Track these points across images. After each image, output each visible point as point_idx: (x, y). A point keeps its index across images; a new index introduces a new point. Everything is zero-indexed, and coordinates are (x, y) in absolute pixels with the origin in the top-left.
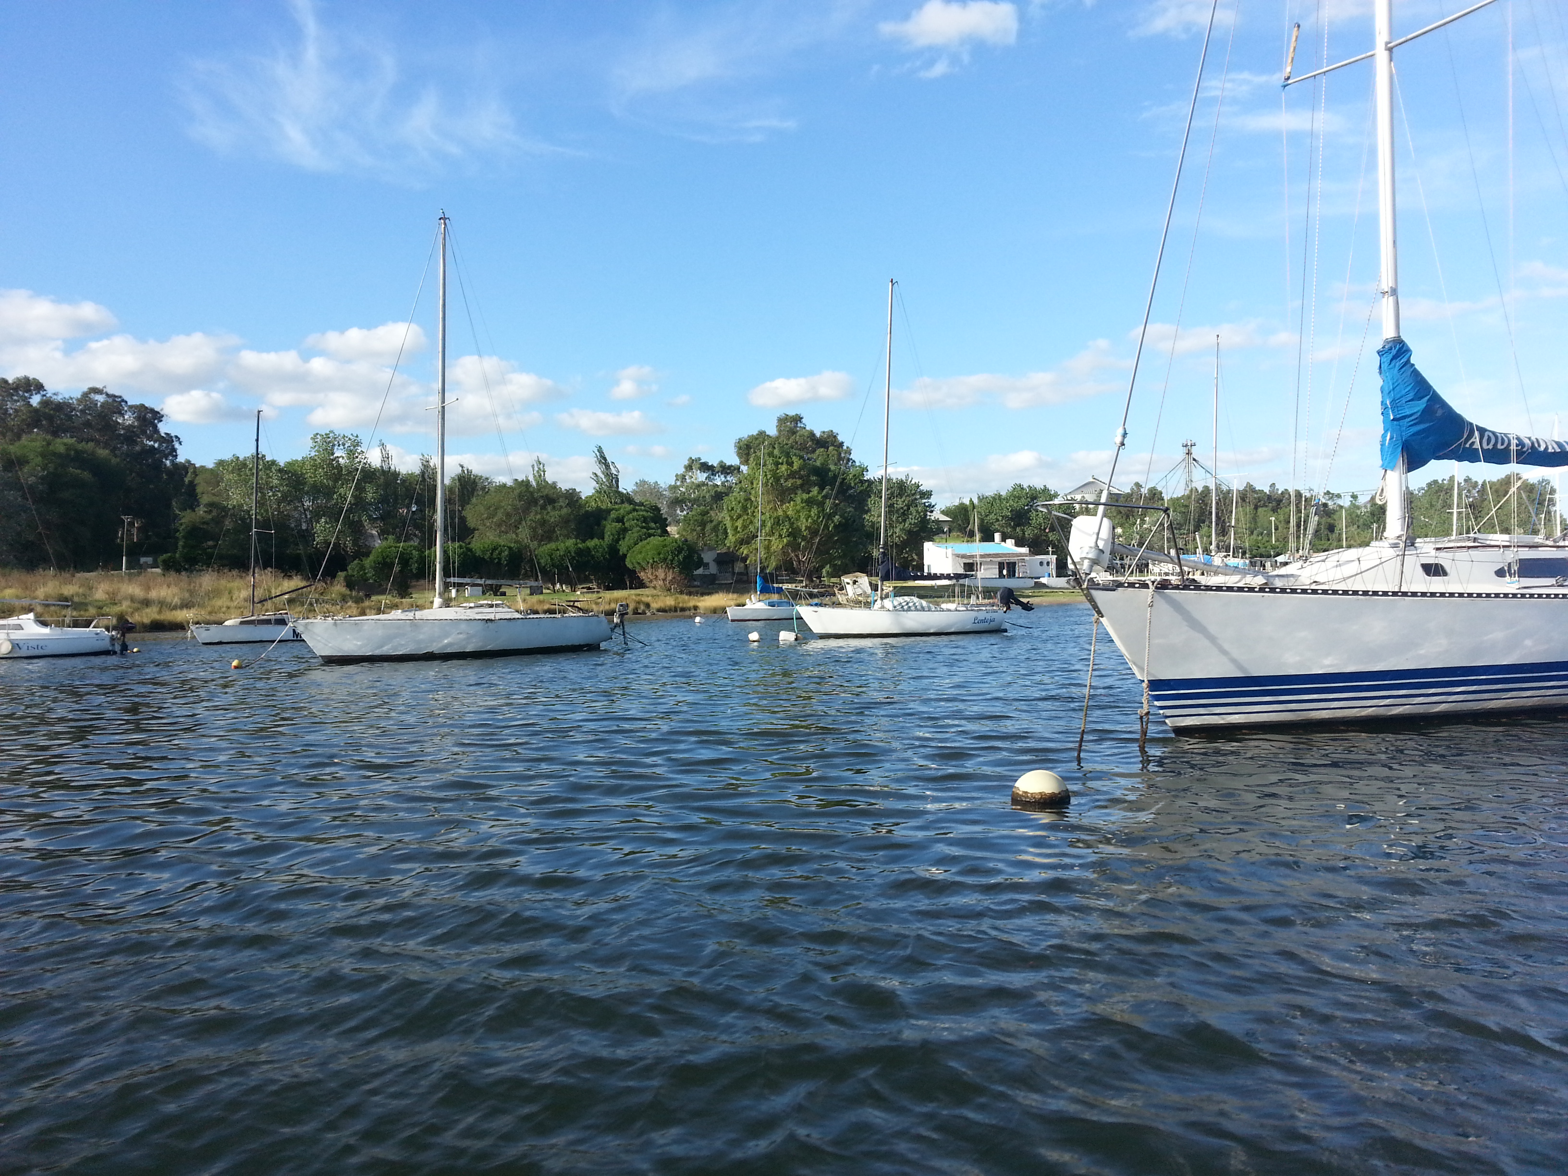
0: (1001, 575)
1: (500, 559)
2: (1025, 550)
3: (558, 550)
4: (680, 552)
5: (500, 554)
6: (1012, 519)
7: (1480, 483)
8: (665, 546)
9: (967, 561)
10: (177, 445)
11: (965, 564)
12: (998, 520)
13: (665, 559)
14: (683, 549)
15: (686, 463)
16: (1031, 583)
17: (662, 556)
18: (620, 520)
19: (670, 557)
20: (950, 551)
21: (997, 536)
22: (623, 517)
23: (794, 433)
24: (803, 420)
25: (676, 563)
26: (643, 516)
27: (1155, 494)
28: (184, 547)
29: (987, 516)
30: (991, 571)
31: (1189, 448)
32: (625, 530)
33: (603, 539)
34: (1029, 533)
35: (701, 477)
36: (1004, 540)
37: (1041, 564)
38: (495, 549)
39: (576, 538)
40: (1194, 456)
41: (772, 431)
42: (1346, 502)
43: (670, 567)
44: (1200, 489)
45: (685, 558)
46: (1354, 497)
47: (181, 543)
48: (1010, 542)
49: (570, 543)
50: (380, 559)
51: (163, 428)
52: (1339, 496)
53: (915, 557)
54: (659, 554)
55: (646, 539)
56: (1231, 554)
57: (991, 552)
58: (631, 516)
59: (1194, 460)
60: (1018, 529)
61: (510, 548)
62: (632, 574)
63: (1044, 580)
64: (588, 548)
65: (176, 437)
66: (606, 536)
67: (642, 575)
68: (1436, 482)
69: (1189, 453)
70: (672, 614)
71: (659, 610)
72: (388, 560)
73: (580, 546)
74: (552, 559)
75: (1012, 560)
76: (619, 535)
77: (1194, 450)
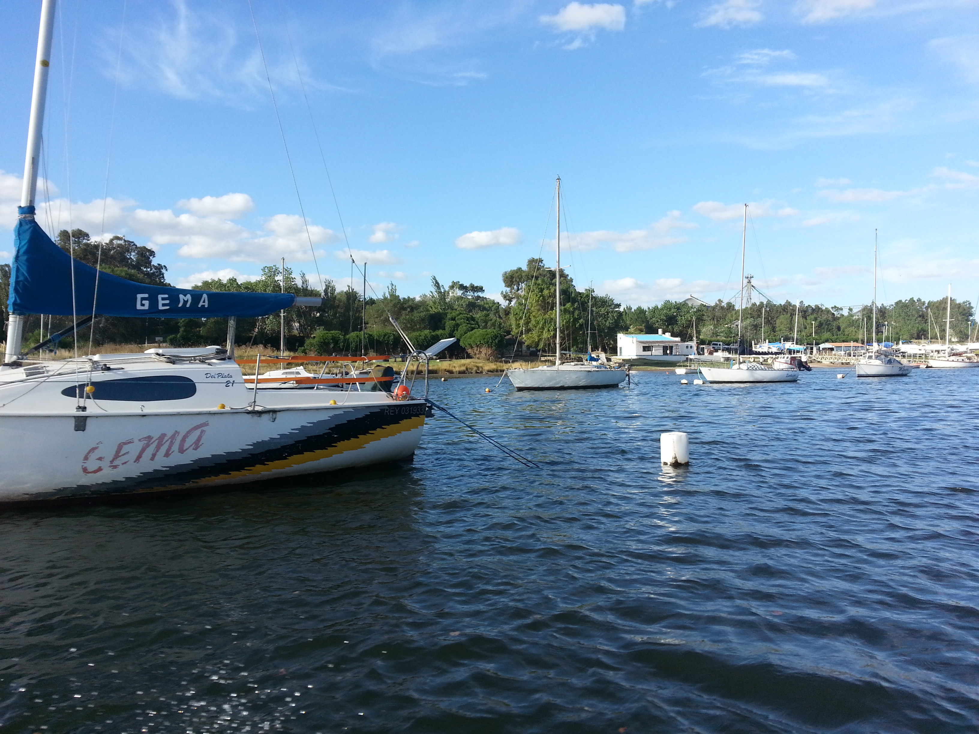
0: (665, 353)
1: (388, 341)
2: (678, 339)
3: (420, 336)
4: (496, 338)
5: (388, 338)
6: (666, 321)
7: (927, 302)
8: (487, 334)
9: (645, 345)
10: (163, 271)
11: (643, 347)
12: (658, 321)
13: (488, 342)
14: (497, 336)
15: (451, 284)
16: (684, 358)
17: (485, 340)
18: (453, 319)
19: (490, 341)
20: (635, 339)
21: (660, 331)
22: (455, 318)
23: (538, 269)
24: (543, 262)
25: (494, 344)
26: (467, 317)
27: (730, 307)
28: (183, 331)
29: (651, 319)
30: (658, 351)
31: (749, 279)
32: (457, 325)
33: (445, 330)
34: (676, 329)
35: (459, 293)
36: (664, 333)
37: (687, 347)
38: (385, 335)
39: (429, 329)
40: (752, 283)
41: (525, 268)
42: (845, 313)
43: (490, 346)
44: (758, 304)
45: (499, 341)
46: (850, 310)
47: (182, 329)
48: (668, 335)
49: (427, 332)
50: (322, 340)
51: (155, 262)
52: (842, 309)
53: (612, 342)
54: (484, 339)
55: (472, 330)
56: (795, 343)
57: (659, 340)
58: (459, 317)
59: (752, 286)
60: (670, 327)
61: (394, 335)
62: (463, 350)
63: (690, 357)
64: (437, 335)
65: (165, 266)
66: (447, 328)
67: (469, 351)
68: (900, 301)
69: (749, 282)
70: (495, 373)
71: (489, 371)
72: (327, 341)
73: (433, 334)
74: (417, 341)
75: (671, 344)
76: (454, 327)
77: (752, 280)
